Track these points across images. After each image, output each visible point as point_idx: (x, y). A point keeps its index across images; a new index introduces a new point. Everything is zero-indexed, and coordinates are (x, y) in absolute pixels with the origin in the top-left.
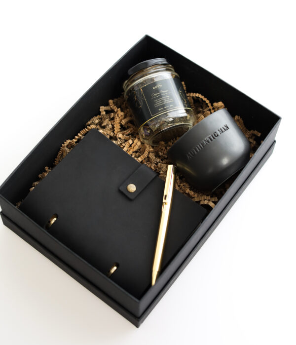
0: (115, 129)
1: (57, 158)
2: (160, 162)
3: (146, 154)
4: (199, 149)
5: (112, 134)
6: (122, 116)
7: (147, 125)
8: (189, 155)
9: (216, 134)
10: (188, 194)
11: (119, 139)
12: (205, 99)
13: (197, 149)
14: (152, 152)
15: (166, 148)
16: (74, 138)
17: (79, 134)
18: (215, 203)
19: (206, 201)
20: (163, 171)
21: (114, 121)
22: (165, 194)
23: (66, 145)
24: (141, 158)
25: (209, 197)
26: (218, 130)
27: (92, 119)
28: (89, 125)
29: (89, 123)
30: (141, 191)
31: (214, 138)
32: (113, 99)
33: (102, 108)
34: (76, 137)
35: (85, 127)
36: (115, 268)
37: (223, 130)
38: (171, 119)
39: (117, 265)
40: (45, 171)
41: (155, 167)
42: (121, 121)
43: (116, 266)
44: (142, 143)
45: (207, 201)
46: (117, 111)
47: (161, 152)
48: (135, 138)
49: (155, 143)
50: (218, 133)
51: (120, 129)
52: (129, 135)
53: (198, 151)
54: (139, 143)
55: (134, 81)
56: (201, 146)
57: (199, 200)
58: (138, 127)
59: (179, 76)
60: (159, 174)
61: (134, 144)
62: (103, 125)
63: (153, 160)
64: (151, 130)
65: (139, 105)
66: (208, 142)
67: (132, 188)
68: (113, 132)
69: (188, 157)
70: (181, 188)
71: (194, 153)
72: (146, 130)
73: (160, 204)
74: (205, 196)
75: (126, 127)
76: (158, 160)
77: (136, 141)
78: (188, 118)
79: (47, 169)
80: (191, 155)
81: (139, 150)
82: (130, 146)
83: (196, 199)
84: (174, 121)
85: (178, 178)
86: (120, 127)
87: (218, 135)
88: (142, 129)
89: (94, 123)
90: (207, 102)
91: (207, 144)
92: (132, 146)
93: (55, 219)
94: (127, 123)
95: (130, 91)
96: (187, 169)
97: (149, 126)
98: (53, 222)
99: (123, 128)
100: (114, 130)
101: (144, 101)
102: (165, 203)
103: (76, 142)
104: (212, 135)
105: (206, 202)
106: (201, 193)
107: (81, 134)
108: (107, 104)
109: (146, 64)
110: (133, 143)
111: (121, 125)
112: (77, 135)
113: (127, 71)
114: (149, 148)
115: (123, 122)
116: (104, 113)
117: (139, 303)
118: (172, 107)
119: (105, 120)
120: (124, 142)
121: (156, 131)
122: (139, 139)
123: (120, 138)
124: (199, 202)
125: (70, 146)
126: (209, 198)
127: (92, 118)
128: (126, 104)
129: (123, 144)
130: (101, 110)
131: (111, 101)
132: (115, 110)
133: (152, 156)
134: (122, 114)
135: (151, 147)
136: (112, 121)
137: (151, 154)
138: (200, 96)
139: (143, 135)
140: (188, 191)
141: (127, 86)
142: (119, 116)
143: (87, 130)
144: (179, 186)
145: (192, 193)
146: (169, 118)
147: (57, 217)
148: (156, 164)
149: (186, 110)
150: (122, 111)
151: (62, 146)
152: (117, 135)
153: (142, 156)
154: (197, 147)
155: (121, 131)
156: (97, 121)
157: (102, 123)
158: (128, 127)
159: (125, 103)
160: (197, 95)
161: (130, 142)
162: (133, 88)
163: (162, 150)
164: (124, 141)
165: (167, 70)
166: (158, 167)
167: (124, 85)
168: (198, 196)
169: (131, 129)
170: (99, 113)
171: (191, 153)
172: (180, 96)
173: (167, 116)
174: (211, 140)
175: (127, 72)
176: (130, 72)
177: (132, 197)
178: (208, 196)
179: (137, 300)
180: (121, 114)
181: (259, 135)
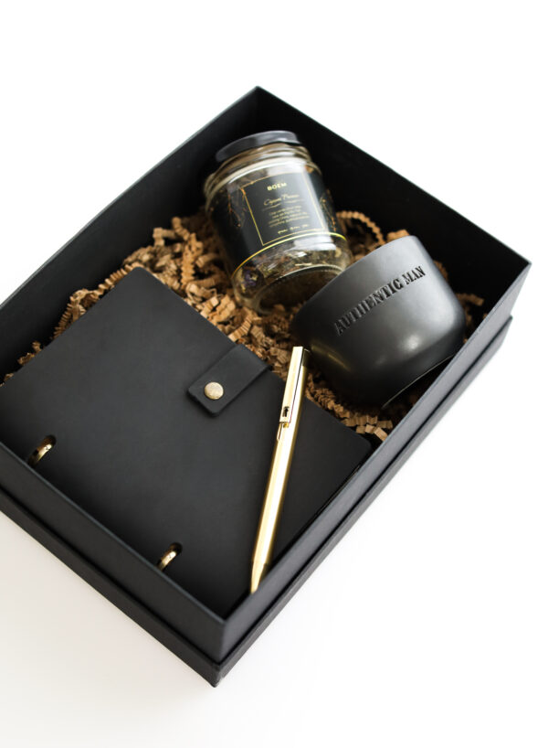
0: (183, 274)
1: (58, 326)
2: (273, 346)
3: (245, 328)
4: (362, 313)
5: (176, 285)
6: (198, 249)
7: (251, 264)
8: (339, 325)
9: (398, 284)
10: (332, 412)
11: (189, 296)
12: (371, 225)
13: (358, 312)
14: (259, 326)
15: (287, 318)
16: (96, 288)
17: (107, 280)
18: (388, 431)
19: (368, 426)
20: (280, 363)
21: (181, 260)
22: (284, 405)
23: (79, 298)
24: (236, 335)
25: (377, 418)
26: (404, 276)
27: (136, 253)
28: (130, 264)
29: (130, 259)
30: (233, 397)
31: (394, 291)
32: (180, 216)
33: (158, 232)
34: (101, 286)
35: (120, 266)
36: (173, 555)
37: (413, 276)
38: (302, 255)
39: (178, 549)
40: (33, 351)
41: (263, 353)
42: (196, 259)
43: (174, 550)
44: (239, 307)
45: (372, 427)
46: (190, 239)
47: (278, 326)
48: (224, 294)
49: (265, 307)
50: (403, 281)
51: (194, 275)
52: (211, 288)
53: (360, 316)
54: (232, 306)
55: (227, 175)
56: (367, 305)
57: (353, 425)
58: (231, 270)
59: (320, 172)
60: (271, 368)
61: (222, 306)
62: (158, 265)
63: (259, 340)
64: (259, 274)
65: (236, 222)
66: (382, 298)
67: (215, 390)
68: (179, 281)
69: (338, 329)
70: (317, 400)
71: (351, 321)
72: (248, 276)
73: (274, 426)
74: (367, 417)
75: (206, 272)
76: (270, 341)
77: (226, 300)
78: (337, 256)
79: (37, 346)
80: (344, 326)
81: (232, 319)
82: (214, 309)
83: (349, 423)
84: (309, 257)
85: (310, 377)
86: (193, 272)
87: (402, 286)
88: (240, 273)
89: (140, 261)
90: (376, 230)
91: (379, 302)
92: (218, 309)
93: (49, 447)
94: (208, 264)
95: (218, 195)
96: (333, 357)
97: (255, 266)
98: (43, 452)
99: (199, 275)
100: (181, 277)
101: (248, 214)
102: (285, 424)
103: (100, 297)
104: (390, 285)
105: (368, 429)
106: (358, 411)
107: (111, 280)
108: (169, 226)
109: (253, 140)
110: (220, 303)
111: (196, 268)
112: (103, 282)
113: (215, 154)
114: (251, 317)
115: (201, 261)
116: (161, 243)
117: (223, 626)
118: (306, 228)
119: (162, 256)
120: (201, 302)
121: (269, 277)
122: (232, 297)
123: (193, 294)
124: (354, 428)
125: (88, 303)
126: (375, 420)
127: (137, 248)
128: (207, 228)
129: (199, 307)
130: (155, 236)
131: (176, 221)
132: (186, 238)
133: (258, 333)
134: (199, 245)
135: (256, 314)
136: (178, 260)
137: (255, 328)
138: (362, 218)
139: (240, 287)
140: (331, 404)
141: (212, 186)
142: (193, 249)
143: (125, 273)
144: (312, 395)
145: (340, 409)
146: (299, 251)
147: (53, 444)
148: (266, 349)
149: (333, 237)
150: (198, 239)
151: (70, 302)
152: (185, 286)
153: (236, 332)
154: (358, 308)
155: (195, 280)
156: (146, 258)
157: (157, 261)
158: (210, 274)
159: (205, 226)
160: (356, 215)
161: (214, 301)
162: (225, 188)
163: (279, 321)
164: (200, 300)
165: (297, 156)
166: (269, 354)
167: (206, 185)
168: (351, 417)
169: (217, 276)
170: (151, 242)
171: (344, 320)
172: (323, 209)
173: (294, 246)
174: (388, 295)
175: (213, 156)
176: (220, 155)
177: (214, 409)
178: (373, 416)
179: (220, 620)
180: (196, 245)
181: (480, 302)
